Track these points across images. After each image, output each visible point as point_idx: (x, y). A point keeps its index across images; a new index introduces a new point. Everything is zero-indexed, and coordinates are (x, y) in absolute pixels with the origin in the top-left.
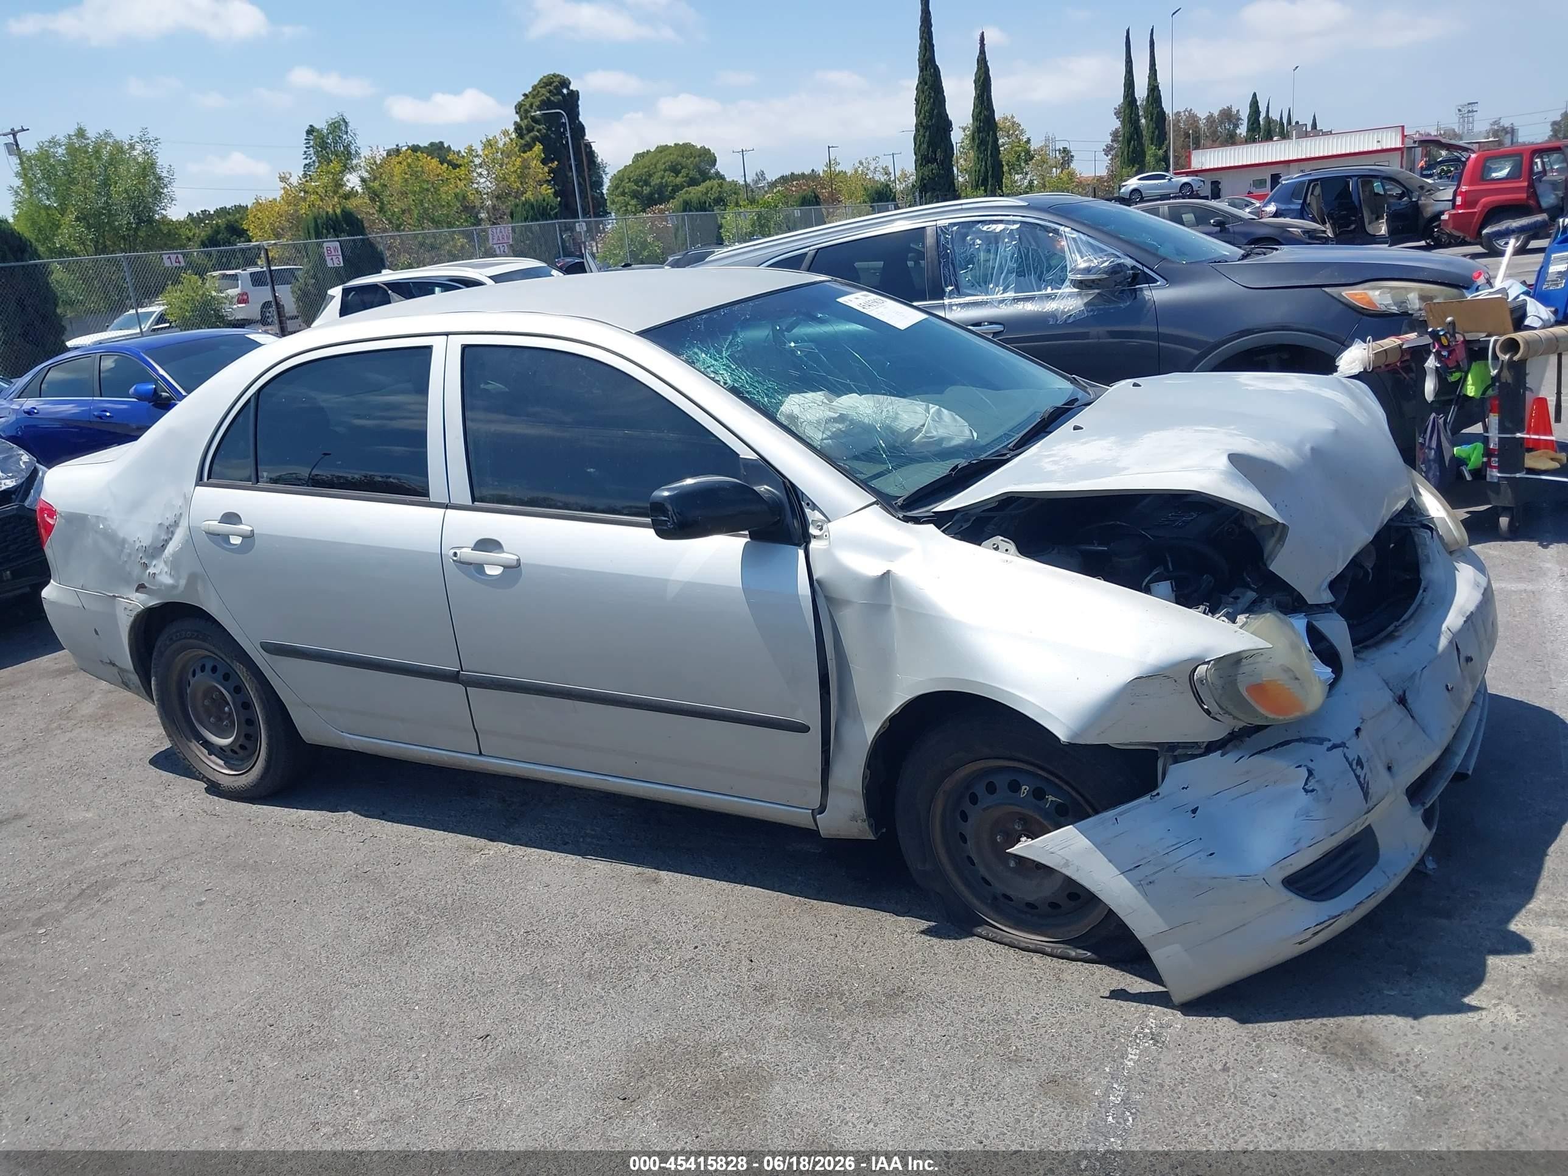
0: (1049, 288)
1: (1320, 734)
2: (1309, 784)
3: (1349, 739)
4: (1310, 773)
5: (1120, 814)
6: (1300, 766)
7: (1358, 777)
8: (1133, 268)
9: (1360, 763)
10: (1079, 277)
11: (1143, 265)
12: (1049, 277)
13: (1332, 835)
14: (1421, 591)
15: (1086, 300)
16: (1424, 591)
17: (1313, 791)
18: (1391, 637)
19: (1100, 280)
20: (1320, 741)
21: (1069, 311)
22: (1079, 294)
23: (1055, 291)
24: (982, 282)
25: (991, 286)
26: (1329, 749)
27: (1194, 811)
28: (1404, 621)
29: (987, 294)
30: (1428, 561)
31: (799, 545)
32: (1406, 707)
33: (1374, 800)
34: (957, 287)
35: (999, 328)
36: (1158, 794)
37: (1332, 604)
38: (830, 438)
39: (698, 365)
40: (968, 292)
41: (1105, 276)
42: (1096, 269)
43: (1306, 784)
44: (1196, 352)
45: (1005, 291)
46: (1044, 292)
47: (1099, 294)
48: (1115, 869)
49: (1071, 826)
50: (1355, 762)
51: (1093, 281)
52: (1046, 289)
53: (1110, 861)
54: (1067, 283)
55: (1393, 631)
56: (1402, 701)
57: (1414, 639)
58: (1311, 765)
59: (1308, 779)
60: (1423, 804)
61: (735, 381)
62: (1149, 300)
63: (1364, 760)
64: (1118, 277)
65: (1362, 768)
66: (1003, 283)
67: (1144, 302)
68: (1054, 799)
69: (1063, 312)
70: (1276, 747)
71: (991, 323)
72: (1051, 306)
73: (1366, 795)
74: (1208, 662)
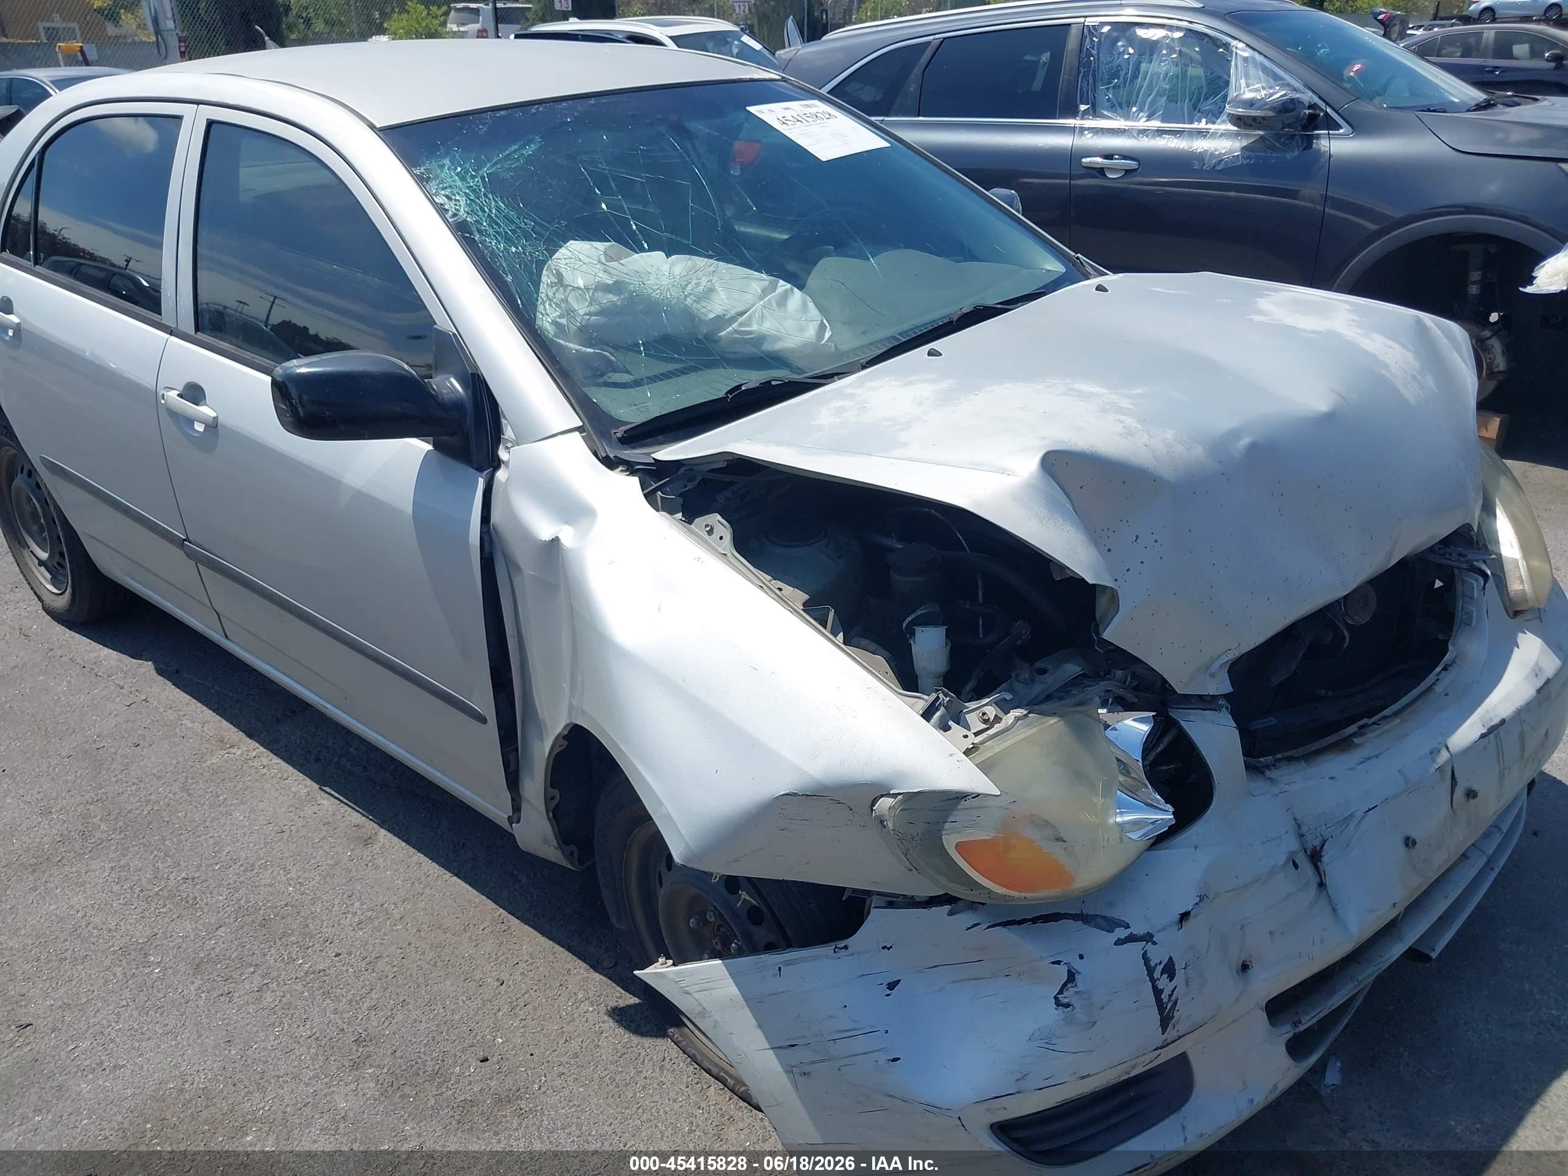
0: (1204, 120)
1: (1116, 914)
2: (1065, 994)
3: (1164, 929)
4: (1071, 977)
5: (789, 963)
6: (1058, 963)
7: (1157, 992)
8: (1312, 106)
9: (1169, 970)
10: (1240, 111)
11: (1327, 103)
12: (1206, 106)
13: (1083, 1078)
14: (1438, 669)
15: (1245, 143)
16: (1445, 669)
17: (1067, 1005)
18: (1345, 745)
19: (1263, 118)
20: (1111, 924)
21: (1220, 154)
22: (1236, 135)
23: (1210, 126)
24: (1121, 107)
25: (1134, 109)
26: (1119, 942)
27: (892, 986)
28: (1385, 717)
29: (1127, 117)
30: (1469, 624)
31: (480, 470)
32: (1317, 868)
33: (1182, 1028)
34: (1094, 106)
35: (1131, 164)
36: (846, 947)
37: (1226, 697)
38: (596, 314)
39: (433, 186)
40: (1106, 113)
41: (1271, 114)
42: (1261, 103)
43: (1061, 992)
44: (1373, 227)
45: (1150, 117)
46: (1195, 125)
47: (1262, 137)
48: (763, 1039)
49: (720, 961)
50: (1160, 968)
51: (1254, 119)
52: (1200, 121)
53: (760, 1026)
54: (1224, 117)
55: (1353, 735)
56: (1315, 856)
57: (1377, 756)
58: (1077, 964)
59: (1064, 985)
60: (1296, 1024)
61: (471, 212)
62: (1325, 152)
63: (1179, 966)
64: (1288, 117)
65: (1171, 977)
66: (1149, 109)
67: (1319, 154)
68: (748, 898)
69: (1212, 155)
70: (1034, 920)
71: (1125, 157)
72: (1200, 145)
73: (1166, 1021)
74: (895, 796)
